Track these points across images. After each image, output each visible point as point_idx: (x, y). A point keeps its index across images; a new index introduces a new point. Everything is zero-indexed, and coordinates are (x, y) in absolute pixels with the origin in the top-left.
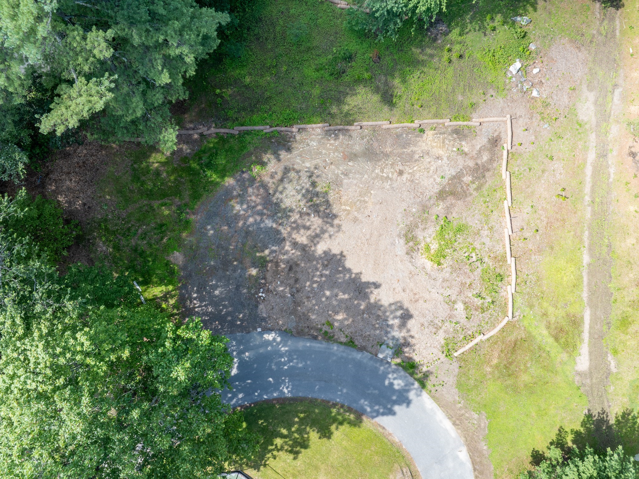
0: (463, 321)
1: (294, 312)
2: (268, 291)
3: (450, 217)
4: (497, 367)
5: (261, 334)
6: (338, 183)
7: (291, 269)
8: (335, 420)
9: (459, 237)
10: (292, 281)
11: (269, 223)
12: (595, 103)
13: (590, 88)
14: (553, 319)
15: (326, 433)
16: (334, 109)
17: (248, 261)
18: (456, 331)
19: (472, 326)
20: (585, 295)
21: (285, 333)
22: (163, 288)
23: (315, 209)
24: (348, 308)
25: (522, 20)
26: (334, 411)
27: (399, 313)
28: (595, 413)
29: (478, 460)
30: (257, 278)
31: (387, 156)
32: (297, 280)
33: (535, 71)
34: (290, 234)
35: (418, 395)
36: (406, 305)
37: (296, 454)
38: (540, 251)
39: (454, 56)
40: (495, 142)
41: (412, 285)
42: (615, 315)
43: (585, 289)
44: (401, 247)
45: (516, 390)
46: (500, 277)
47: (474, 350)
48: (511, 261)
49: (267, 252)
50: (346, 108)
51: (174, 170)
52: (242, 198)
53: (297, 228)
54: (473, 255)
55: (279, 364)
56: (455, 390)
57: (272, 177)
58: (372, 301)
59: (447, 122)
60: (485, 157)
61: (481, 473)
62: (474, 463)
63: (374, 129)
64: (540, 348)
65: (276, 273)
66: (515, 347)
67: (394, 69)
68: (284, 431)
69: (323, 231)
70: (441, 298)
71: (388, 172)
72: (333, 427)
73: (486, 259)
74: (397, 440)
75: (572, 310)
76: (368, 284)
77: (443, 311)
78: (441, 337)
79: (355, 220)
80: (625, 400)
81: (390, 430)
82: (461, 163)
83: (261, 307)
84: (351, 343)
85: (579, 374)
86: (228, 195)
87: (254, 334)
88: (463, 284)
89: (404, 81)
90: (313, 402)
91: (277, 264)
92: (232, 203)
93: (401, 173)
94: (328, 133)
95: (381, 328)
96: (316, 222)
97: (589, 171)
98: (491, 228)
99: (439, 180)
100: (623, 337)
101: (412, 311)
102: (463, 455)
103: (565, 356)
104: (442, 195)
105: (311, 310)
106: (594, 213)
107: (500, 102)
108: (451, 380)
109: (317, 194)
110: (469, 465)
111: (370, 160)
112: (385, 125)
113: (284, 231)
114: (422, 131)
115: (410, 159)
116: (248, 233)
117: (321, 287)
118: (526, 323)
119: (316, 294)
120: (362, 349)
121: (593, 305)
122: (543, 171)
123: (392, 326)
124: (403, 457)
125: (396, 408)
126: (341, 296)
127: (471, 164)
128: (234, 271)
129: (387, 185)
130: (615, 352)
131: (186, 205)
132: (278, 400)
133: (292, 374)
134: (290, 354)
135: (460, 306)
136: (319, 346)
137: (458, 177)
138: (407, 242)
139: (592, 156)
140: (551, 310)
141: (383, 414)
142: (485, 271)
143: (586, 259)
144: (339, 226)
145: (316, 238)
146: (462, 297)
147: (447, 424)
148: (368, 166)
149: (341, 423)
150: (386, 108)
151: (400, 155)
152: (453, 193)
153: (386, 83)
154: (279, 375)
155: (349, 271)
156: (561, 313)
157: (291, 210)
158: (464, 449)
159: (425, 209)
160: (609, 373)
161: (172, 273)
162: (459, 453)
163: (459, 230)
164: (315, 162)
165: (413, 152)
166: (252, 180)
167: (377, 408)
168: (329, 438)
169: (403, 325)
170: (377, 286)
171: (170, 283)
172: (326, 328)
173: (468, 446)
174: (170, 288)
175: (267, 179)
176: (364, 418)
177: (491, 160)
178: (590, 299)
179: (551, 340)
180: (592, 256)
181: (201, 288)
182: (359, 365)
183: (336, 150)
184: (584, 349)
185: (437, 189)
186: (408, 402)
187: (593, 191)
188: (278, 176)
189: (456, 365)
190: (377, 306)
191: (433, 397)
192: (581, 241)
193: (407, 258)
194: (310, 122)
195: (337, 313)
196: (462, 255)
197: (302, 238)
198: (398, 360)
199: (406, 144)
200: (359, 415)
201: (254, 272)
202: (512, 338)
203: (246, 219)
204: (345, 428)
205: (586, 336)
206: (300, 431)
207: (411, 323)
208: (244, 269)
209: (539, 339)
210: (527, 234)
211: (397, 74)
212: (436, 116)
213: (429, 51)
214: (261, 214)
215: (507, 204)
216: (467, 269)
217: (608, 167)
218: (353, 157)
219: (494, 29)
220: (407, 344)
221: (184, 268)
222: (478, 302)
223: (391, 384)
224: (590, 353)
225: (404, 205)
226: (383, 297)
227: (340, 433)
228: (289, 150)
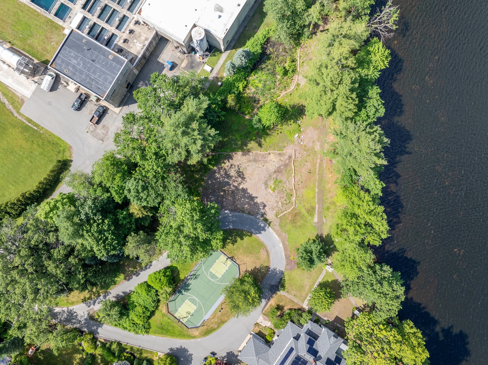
0: (281, 207)
1: (233, 205)
2: (226, 199)
3: (277, 178)
4: (290, 220)
5: (224, 211)
6: (246, 168)
7: (232, 192)
8: (245, 235)
9: (280, 184)
10: (233, 196)
11: (226, 180)
12: (320, 146)
13: (318, 141)
14: (307, 207)
15: (242, 239)
16: (245, 148)
17: (220, 190)
18: (279, 210)
19: (283, 209)
20: (316, 200)
21: (231, 211)
22: (196, 198)
23: (240, 176)
24: (248, 203)
25: (299, 122)
26: (244, 232)
27: (263, 205)
28: (319, 234)
30: (223, 195)
31: (260, 161)
32: (234, 196)
33: (302, 137)
34: (232, 183)
35: (268, 228)
36: (265, 203)
37: (234, 244)
38: (303, 188)
39: (279, 133)
40: (290, 157)
41: (266, 197)
42: (326, 206)
43: (316, 199)
44: (263, 186)
45: (296, 227)
46: (291, 195)
47: (284, 215)
48: (294, 191)
49: (226, 188)
50: (248, 148)
51: (199, 165)
52: (219, 173)
53: (234, 181)
54: (284, 189)
55: (229, 219)
56: (278, 227)
57: (227, 167)
58: (255, 201)
59: (277, 152)
60: (287, 161)
61: (286, 250)
62: (284, 247)
63: (256, 153)
64: (303, 215)
65: (228, 194)
66: (296, 215)
67: (262, 137)
68: (231, 238)
69: (242, 182)
70: (274, 201)
71: (260, 165)
72: (244, 237)
73: (287, 190)
74: (262, 241)
75: (312, 205)
76: (254, 197)
77: (275, 204)
78: (274, 212)
79: (251, 179)
80: (328, 230)
81: (260, 238)
82: (280, 163)
83: (224, 203)
84: (249, 213)
85: (315, 223)
86: (215, 172)
87: (222, 211)
88: (281, 197)
89: (265, 140)
90: (239, 230)
91: (229, 191)
92: (216, 174)
93: (264, 166)
94: (243, 155)
95: (258, 209)
96: (240, 180)
97: (318, 165)
98: (289, 181)
99: (274, 168)
100: (327, 213)
101: (266, 205)
102: (281, 245)
103: (310, 218)
104: (275, 172)
105: (238, 204)
106: (319, 177)
107: (292, 146)
108: (277, 224)
109: (240, 172)
110: (283, 248)
111: (255, 162)
112: (259, 152)
113: (231, 182)
114: (270, 154)
115: (266, 162)
116: (220, 182)
117: (241, 198)
118: (299, 208)
119: (240, 200)
120: (252, 215)
121: (319, 203)
122: (304, 165)
123: (261, 209)
124: (264, 245)
125: (262, 232)
126: (247, 200)
127: (283, 163)
128: (217, 193)
129: (260, 169)
130: (325, 217)
131: (203, 175)
132: (229, 229)
133: (233, 222)
134: (231, 216)
135: (280, 203)
136: (240, 214)
137: (280, 167)
138: (265, 185)
139: (319, 161)
140: (306, 204)
141: (258, 233)
142: (287, 193)
143: (317, 190)
144: (246, 181)
145: (239, 184)
146: (281, 201)
147: (276, 236)
148: (255, 164)
149: (246, 236)
150: (260, 148)
151: (263, 161)
152: (278, 172)
153: (260, 141)
154: (229, 222)
155: (249, 193)
156: (309, 205)
157: (233, 176)
158: (281, 244)
159: (270, 176)
160: (323, 223)
161: (199, 193)
163: (280, 182)
164: (239, 163)
165: (267, 160)
166: (222, 168)
167: (256, 232)
169: (264, 208)
170: (257, 197)
171: (198, 196)
172: (242, 209)
174: (199, 198)
175: (226, 167)
176: (253, 234)
177: (289, 162)
178: (318, 202)
179: (306, 213)
180: (318, 189)
181: (208, 197)
182: (251, 219)
183: (245, 159)
184: (316, 216)
185: (274, 170)
186: (265, 230)
187: (319, 171)
188: (229, 167)
189: (278, 220)
190: (257, 203)
191: (273, 229)
192: (315, 185)
193: (265, 189)
194: (238, 151)
195: (245, 205)
196: (280, 189)
197: (236, 184)
198: (263, 218)
199: (265, 158)
200: (252, 233)
201: (222, 193)
202: (295, 212)
203: (220, 178)
205: (317, 212)
206: (235, 238)
207: (266, 208)
208: (219, 193)
209: (303, 213)
210: (299, 183)
211: (263, 138)
212: (274, 150)
213: (272, 131)
214: (224, 177)
215: (293, 175)
216: (282, 193)
217: (323, 164)
218: (250, 161)
219: (291, 124)
220: (265, 214)
221: (202, 192)
222: (285, 202)
223: (260, 225)
224: (318, 217)
225: (264, 175)
226: (258, 201)
227: (246, 239)
228: (232, 159)
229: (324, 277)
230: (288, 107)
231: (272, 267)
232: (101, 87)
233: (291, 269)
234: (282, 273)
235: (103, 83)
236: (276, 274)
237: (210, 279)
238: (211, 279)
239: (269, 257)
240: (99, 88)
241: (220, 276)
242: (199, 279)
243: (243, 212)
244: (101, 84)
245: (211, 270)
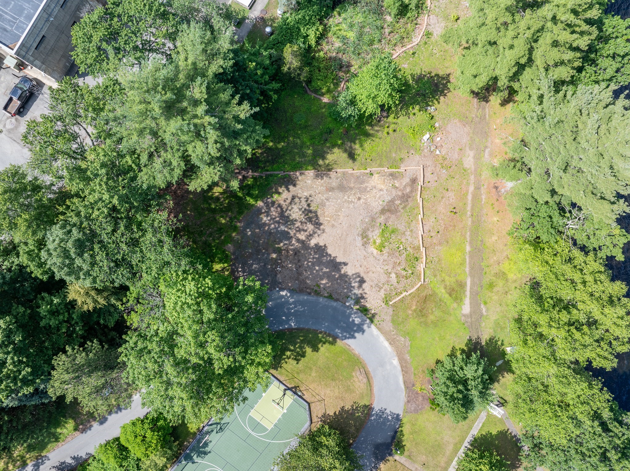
0: (395, 284)
1: (297, 279)
2: (282, 267)
3: (388, 224)
4: (415, 311)
5: (279, 291)
6: (323, 204)
7: (296, 254)
8: (321, 341)
9: (393, 236)
10: (296, 261)
11: (283, 228)
12: (474, 158)
13: (471, 149)
14: (448, 284)
15: (316, 349)
16: (321, 162)
17: (271, 250)
18: (391, 290)
19: (400, 287)
20: (467, 270)
21: (292, 291)
22: (222, 265)
23: (310, 220)
24: (328, 276)
25: (431, 109)
26: (320, 335)
27: (358, 279)
28: (474, 338)
29: (404, 365)
30: (276, 260)
31: (351, 189)
32: (299, 261)
33: (439, 139)
34: (295, 234)
35: (369, 327)
36: (362, 275)
37: (298, 361)
38: (440, 244)
39: (391, 131)
40: (414, 181)
41: (365, 263)
42: (486, 281)
43: (468, 266)
44: (359, 241)
45: (426, 324)
46: (417, 259)
47: (402, 300)
48: (423, 250)
49: (282, 244)
50: (327, 162)
51: (227, 198)
52: (268, 214)
53: (299, 230)
54: (401, 246)
55: (289, 309)
56: (390, 324)
57: (285, 201)
58: (342, 272)
59: (386, 170)
60: (408, 190)
61: (406, 372)
62: (402, 367)
63: (344, 174)
64: (440, 300)
65: (287, 256)
66: (426, 299)
67: (356, 139)
68: (292, 348)
69: (315, 233)
70: (382, 271)
71: (352, 198)
72: (320, 346)
73: (409, 249)
74: (357, 353)
75: (459, 278)
76: (340, 263)
77: (383, 278)
78: (382, 293)
79: (333, 226)
80: (491, 331)
81: (353, 347)
82: (394, 193)
83: (279, 276)
84: (330, 297)
85: (464, 315)
86: (259, 211)
87: (275, 291)
88: (395, 263)
89: (361, 146)
90: (308, 331)
91: (288, 251)
92: (262, 216)
93: (359, 199)
94: (317, 176)
95: (347, 288)
96: (310, 227)
97: (470, 197)
98: (411, 231)
99: (381, 203)
100: (490, 294)
101: (366, 278)
102: (396, 362)
103: (455, 305)
104: (383, 211)
105: (307, 278)
106: (473, 222)
107: (417, 157)
108: (388, 318)
109: (310, 211)
110: (399, 368)
111: (342, 191)
112: (350, 171)
113: (292, 233)
114: (372, 174)
115: (364, 191)
116: (271, 233)
117: (313, 264)
118: (432, 285)
119: (311, 269)
120: (337, 300)
121: (472, 276)
122: (442, 198)
123: (354, 287)
124: (361, 363)
125: (356, 335)
126: (325, 270)
127: (400, 193)
128: (263, 255)
129: (351, 206)
130: (486, 303)
131: (235, 217)
132: (288, 329)
133: (296, 314)
134: (294, 303)
135: (393, 275)
136: (312, 298)
137: (392, 201)
138: (363, 238)
139: (472, 188)
140: (447, 278)
141: (349, 338)
142: (408, 255)
143: (468, 248)
144: (324, 230)
145: (310, 236)
146: (395, 271)
147: (386, 344)
148: (340, 195)
149: (324, 343)
150: (351, 161)
151: (359, 188)
152: (389, 210)
153: (351, 147)
154: (288, 315)
155: (330, 255)
156: (453, 280)
157: (296, 220)
158: (396, 358)
159: (373, 219)
160: (481, 315)
161: (227, 256)
162: (393, 361)
163: (393, 232)
164: (310, 192)
165: (367, 187)
166: (273, 203)
167: (345, 334)
168: (317, 351)
169: (360, 286)
170: (345, 264)
171: (225, 262)
172: (315, 288)
173: (398, 357)
174: (226, 265)
175: (282, 202)
176: (338, 340)
177: (412, 191)
178: (470, 272)
179: (447, 296)
180: (471, 247)
181: (244, 264)
182: (335, 309)
183: (322, 185)
184: (467, 301)
185: (380, 208)
186: (363, 331)
187: (472, 209)
188: (289, 201)
189: (390, 310)
190: (345, 275)
191: (378, 328)
192: (465, 237)
193: (362, 247)
194: (306, 169)
195: (322, 279)
196: (394, 246)
197: (302, 236)
198: (358, 307)
199: (362, 182)
200: (335, 338)
201: (274, 256)
202: (424, 294)
203: (269, 225)
204: (327, 345)
205: (468, 293)
206: (301, 348)
207: (364, 286)
208: (269, 254)
209: (440, 295)
210: (433, 234)
211: (357, 141)
212: (380, 166)
213: (376, 128)
214: (279, 223)
215: (420, 217)
216: (397, 254)
217: (481, 195)
218: (331, 189)
219: (414, 114)
220: (363, 297)
221: (234, 254)
222: (404, 273)
223: (353, 321)
224: (471, 303)
225: (361, 218)
226: (349, 270)
227: (324, 349)
228: (295, 185)
229: (483, 426)
230: (409, 78)
231: (377, 407)
232: (9, 28)
233: (416, 411)
234: (397, 418)
235: (14, 18)
236: (386, 419)
237: (250, 431)
238: (253, 433)
239: (371, 386)
240: (5, 30)
241: (269, 426)
242: (227, 433)
243: (317, 293)
244: (10, 21)
245: (252, 413)
